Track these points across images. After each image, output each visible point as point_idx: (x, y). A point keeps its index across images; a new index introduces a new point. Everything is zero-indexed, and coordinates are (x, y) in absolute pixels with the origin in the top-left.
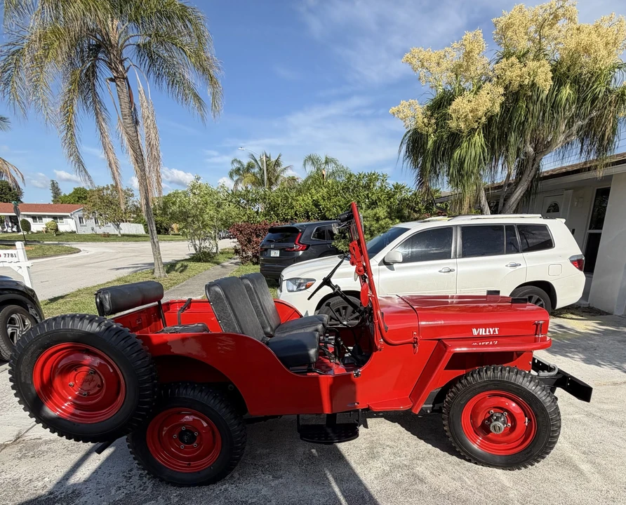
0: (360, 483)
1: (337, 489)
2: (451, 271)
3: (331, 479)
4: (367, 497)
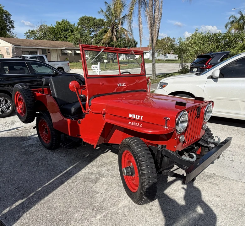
3: (75, 165)
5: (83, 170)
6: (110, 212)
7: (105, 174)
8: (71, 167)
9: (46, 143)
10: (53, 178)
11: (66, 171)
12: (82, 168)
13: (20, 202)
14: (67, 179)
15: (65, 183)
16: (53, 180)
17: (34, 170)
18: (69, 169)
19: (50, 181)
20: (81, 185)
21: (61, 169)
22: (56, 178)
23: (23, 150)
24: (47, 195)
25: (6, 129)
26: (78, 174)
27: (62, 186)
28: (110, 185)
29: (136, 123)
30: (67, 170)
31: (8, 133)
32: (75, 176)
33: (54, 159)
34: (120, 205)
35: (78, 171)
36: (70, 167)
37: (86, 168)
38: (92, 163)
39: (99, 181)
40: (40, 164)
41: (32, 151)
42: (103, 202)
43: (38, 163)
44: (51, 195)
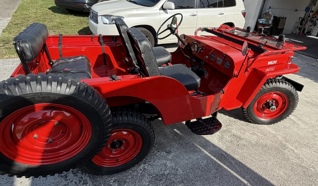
0: (214, 146)
1: (207, 153)
2: (195, 15)
4: (224, 154)
14: (234, 159)
15: (241, 161)
32: (225, 151)
44: (267, 178)
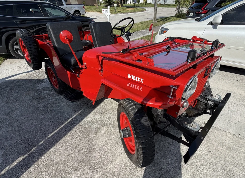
3: (80, 112)
5: (87, 117)
6: (106, 172)
7: (106, 123)
8: (77, 114)
9: (56, 88)
10: (58, 128)
11: (71, 119)
12: (86, 115)
13: (21, 158)
15: (69, 134)
16: (58, 129)
17: (43, 117)
18: (75, 116)
19: (55, 131)
20: (82, 136)
21: (67, 116)
22: (60, 127)
23: (36, 94)
24: (49, 149)
25: (26, 71)
26: (81, 122)
27: (65, 138)
28: (109, 136)
29: (136, 86)
30: (73, 117)
31: (27, 75)
32: (79, 125)
33: (62, 104)
34: (117, 162)
35: (82, 119)
36: (75, 114)
37: (90, 115)
38: (96, 110)
39: (99, 132)
40: (49, 110)
41: (44, 95)
42: (101, 158)
43: (47, 109)
44: (53, 149)
